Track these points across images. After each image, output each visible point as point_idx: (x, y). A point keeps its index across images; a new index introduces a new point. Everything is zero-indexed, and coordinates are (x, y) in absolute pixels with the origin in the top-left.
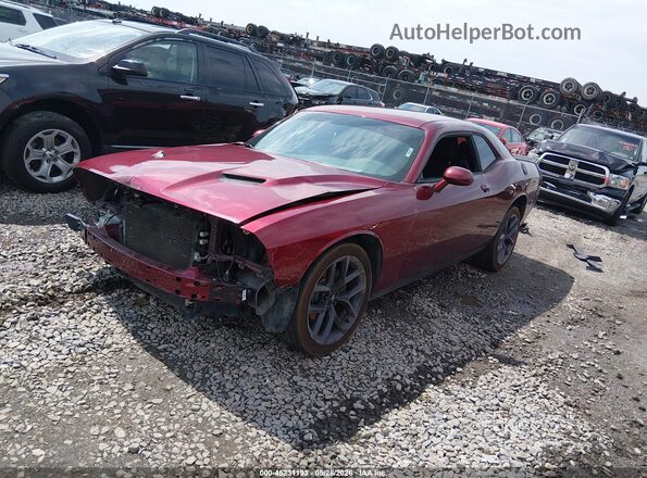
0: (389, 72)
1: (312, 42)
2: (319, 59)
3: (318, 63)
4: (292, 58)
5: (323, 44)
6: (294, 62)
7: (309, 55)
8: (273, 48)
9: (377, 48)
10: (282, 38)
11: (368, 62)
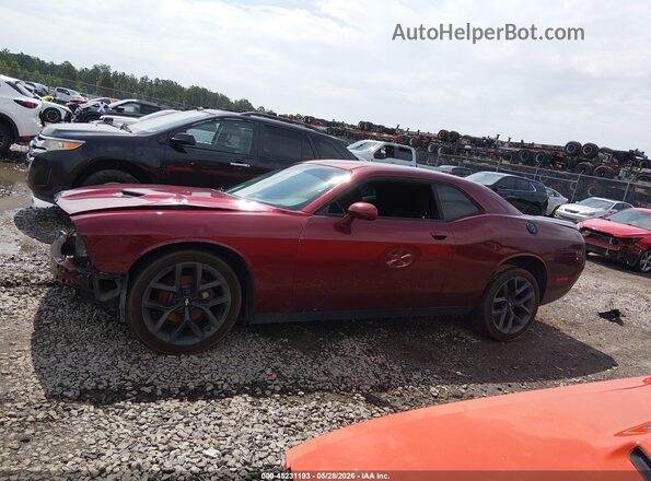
0: (584, 168)
1: (503, 143)
2: (507, 158)
3: (505, 162)
4: (479, 158)
5: (516, 145)
6: (481, 162)
7: (497, 156)
8: (461, 150)
9: (572, 145)
10: (473, 141)
11: (561, 159)
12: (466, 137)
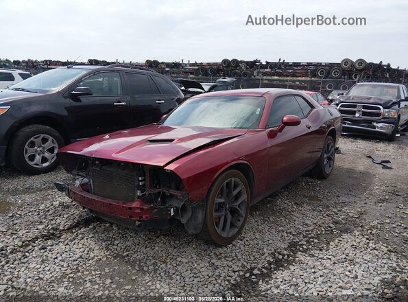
0: (236, 74)
1: (186, 65)
3: (192, 76)
4: (176, 75)
5: (193, 65)
6: (177, 78)
7: (185, 72)
8: (163, 72)
9: (225, 61)
10: (168, 65)
11: (222, 70)
12: (162, 63)
